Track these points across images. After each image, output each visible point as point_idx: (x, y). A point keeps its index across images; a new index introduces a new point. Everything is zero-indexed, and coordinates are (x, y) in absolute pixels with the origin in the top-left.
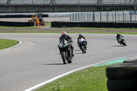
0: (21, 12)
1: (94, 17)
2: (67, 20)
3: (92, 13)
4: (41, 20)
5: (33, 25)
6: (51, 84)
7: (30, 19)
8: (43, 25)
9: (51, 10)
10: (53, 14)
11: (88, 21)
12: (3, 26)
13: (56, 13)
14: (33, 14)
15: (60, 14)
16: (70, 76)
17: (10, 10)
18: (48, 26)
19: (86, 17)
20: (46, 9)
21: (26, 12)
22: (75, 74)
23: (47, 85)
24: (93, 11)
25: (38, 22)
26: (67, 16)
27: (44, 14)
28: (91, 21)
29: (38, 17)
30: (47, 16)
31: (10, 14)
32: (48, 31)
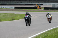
0: (31, 3)
4: (40, 7)
5: (37, 9)
6: (44, 33)
7: (35, 6)
8: (41, 9)
9: (44, 2)
10: (45, 4)
12: (24, 9)
14: (37, 4)
15: (48, 4)
16: (52, 30)
17: (27, 2)
20: (42, 2)
21: (34, 3)
22: (54, 29)
23: (42, 34)
26: (51, 5)
27: (41, 4)
29: (39, 5)
31: (27, 4)
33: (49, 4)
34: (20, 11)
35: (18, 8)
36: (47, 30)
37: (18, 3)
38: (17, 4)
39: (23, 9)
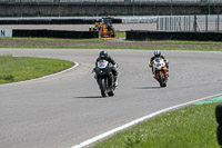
0: (78, 15)
1: (195, 24)
2: (152, 28)
3: (192, 17)
4: (109, 28)
5: (97, 37)
6: (126, 132)
7: (93, 26)
8: (113, 36)
9: (125, 11)
10: (130, 18)
11: (187, 30)
13: (134, 18)
14: (98, 18)
15: (140, 18)
16: (157, 119)
17: (60, 11)
18: (122, 38)
19: (183, 23)
20: (119, 10)
21: (86, 15)
22: (164, 116)
24: (195, 14)
25: (105, 31)
26: (152, 22)
28: (192, 29)
29: (106, 22)
30: (119, 21)
31: (59, 18)
32: (121, 46)
33: (145, 17)
34: (34, 46)
35: (28, 36)
36: (136, 121)
37: (25, 15)
38: (22, 18)
39: (46, 39)
